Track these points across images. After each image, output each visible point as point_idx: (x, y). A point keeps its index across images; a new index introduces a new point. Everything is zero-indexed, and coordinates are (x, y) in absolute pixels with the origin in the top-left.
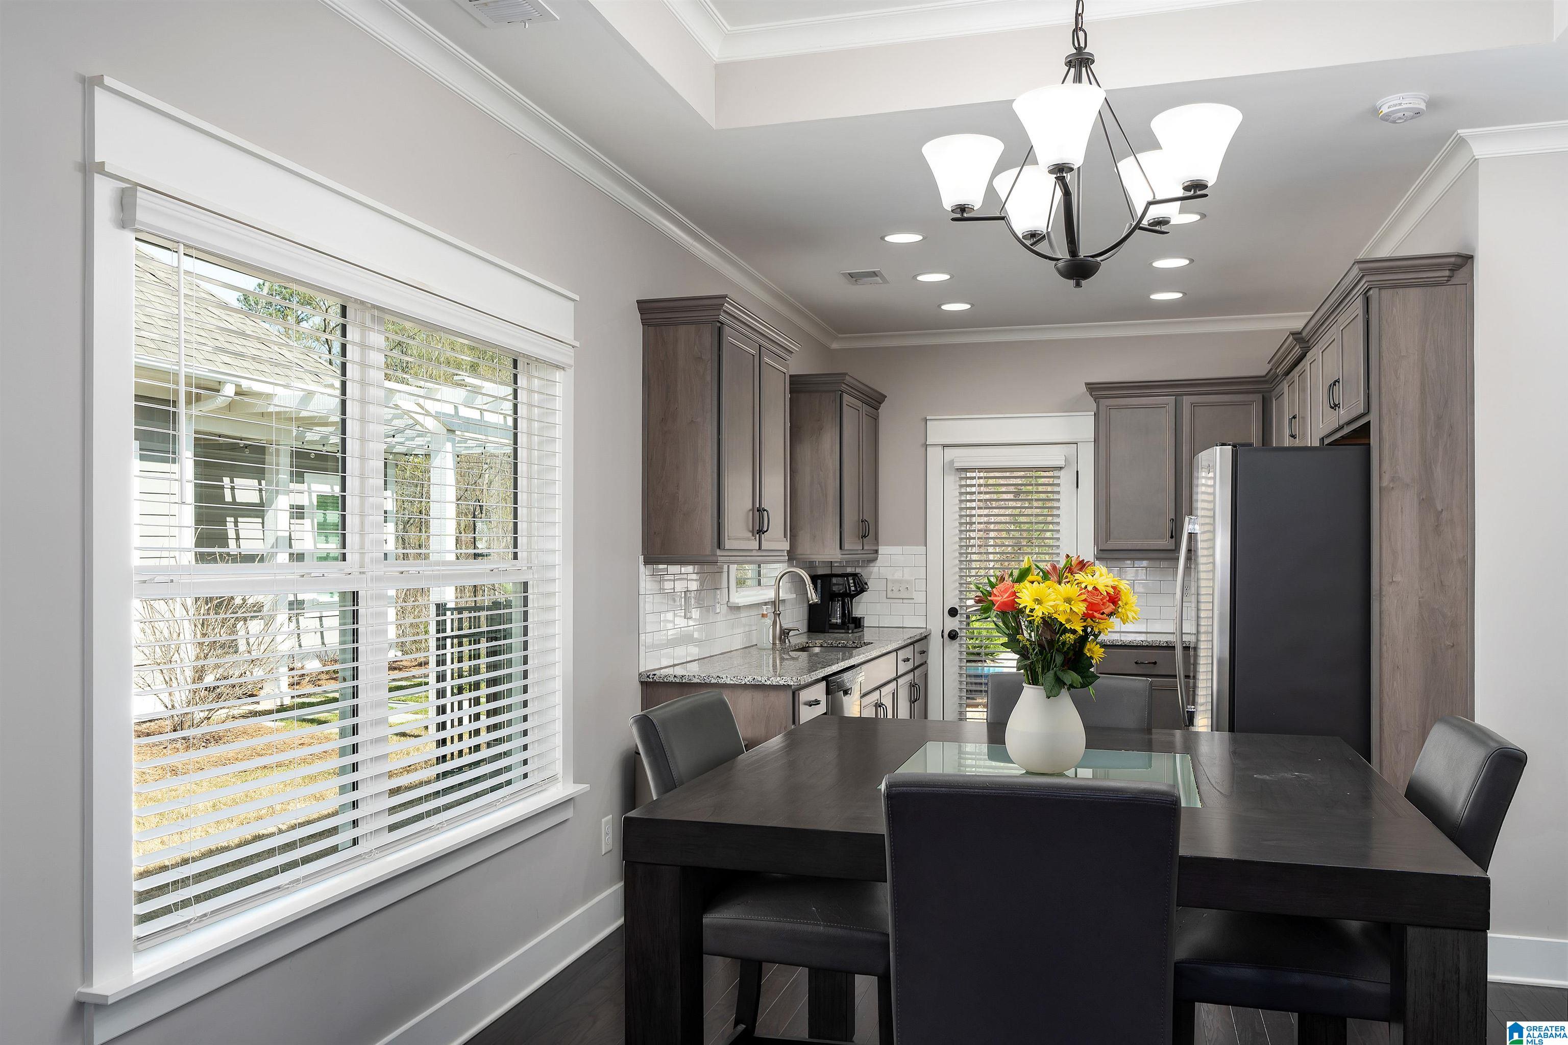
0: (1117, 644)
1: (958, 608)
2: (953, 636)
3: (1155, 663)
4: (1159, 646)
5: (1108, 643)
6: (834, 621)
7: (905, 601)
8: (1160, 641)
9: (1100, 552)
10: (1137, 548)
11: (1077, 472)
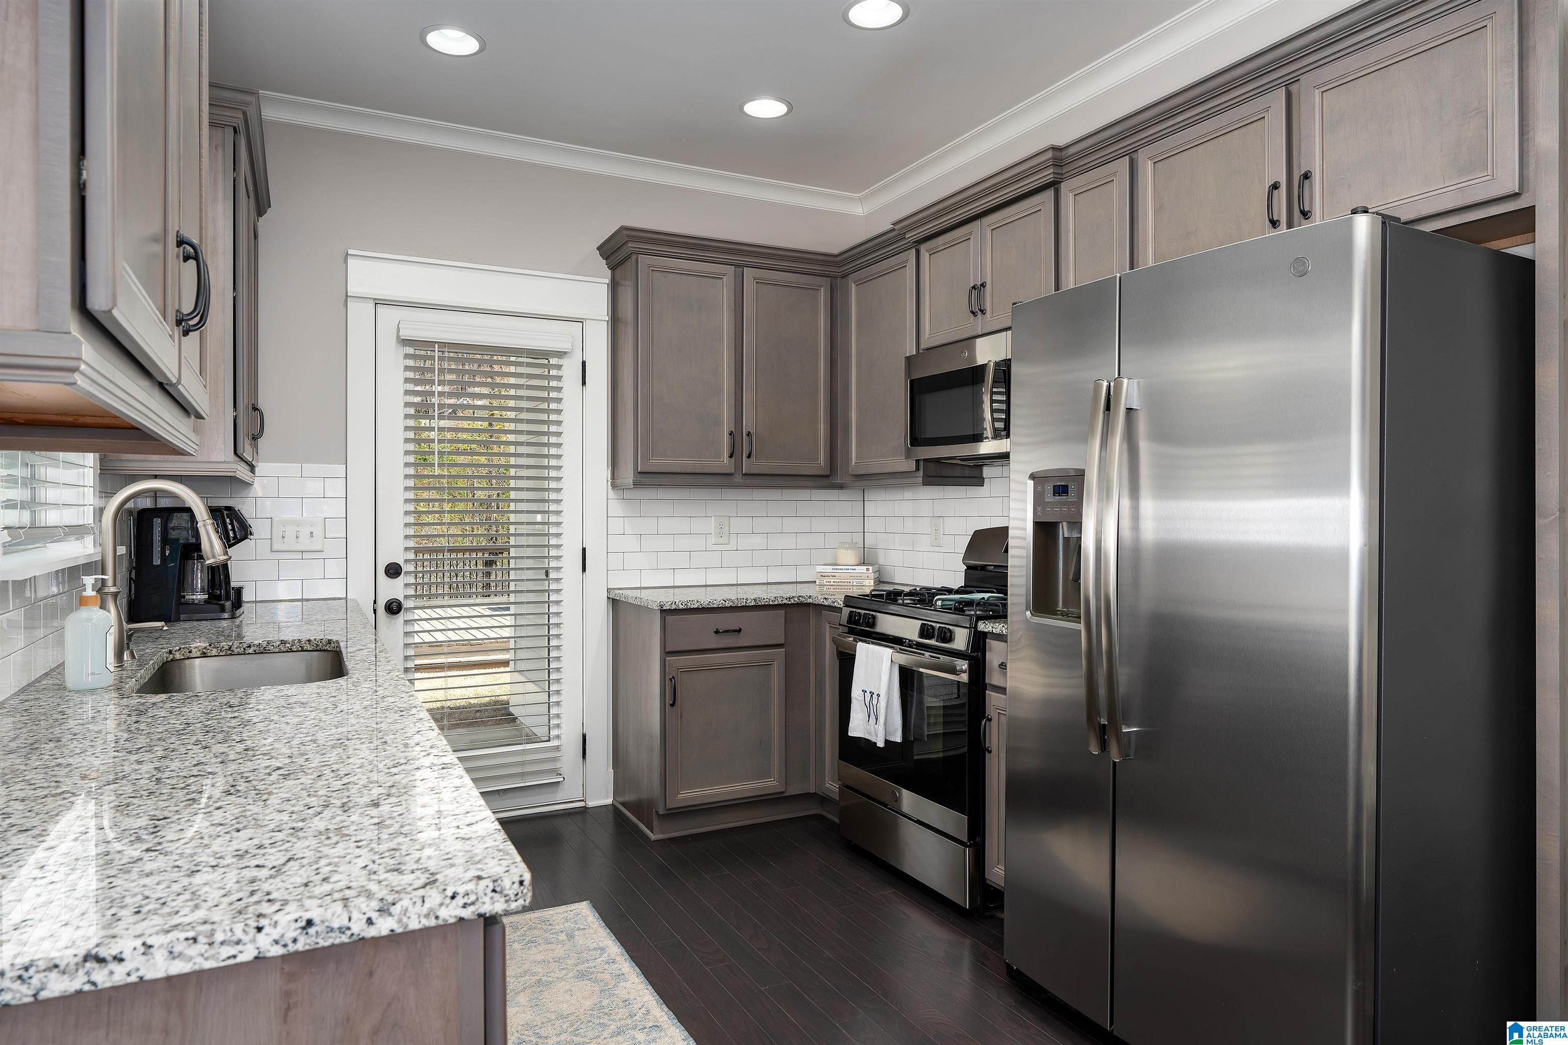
0: (692, 606)
1: (401, 563)
2: (393, 608)
3: (739, 631)
4: (745, 606)
5: (681, 607)
6: (189, 597)
7: (305, 556)
8: (747, 599)
9: (638, 476)
10: (688, 471)
11: (584, 363)
